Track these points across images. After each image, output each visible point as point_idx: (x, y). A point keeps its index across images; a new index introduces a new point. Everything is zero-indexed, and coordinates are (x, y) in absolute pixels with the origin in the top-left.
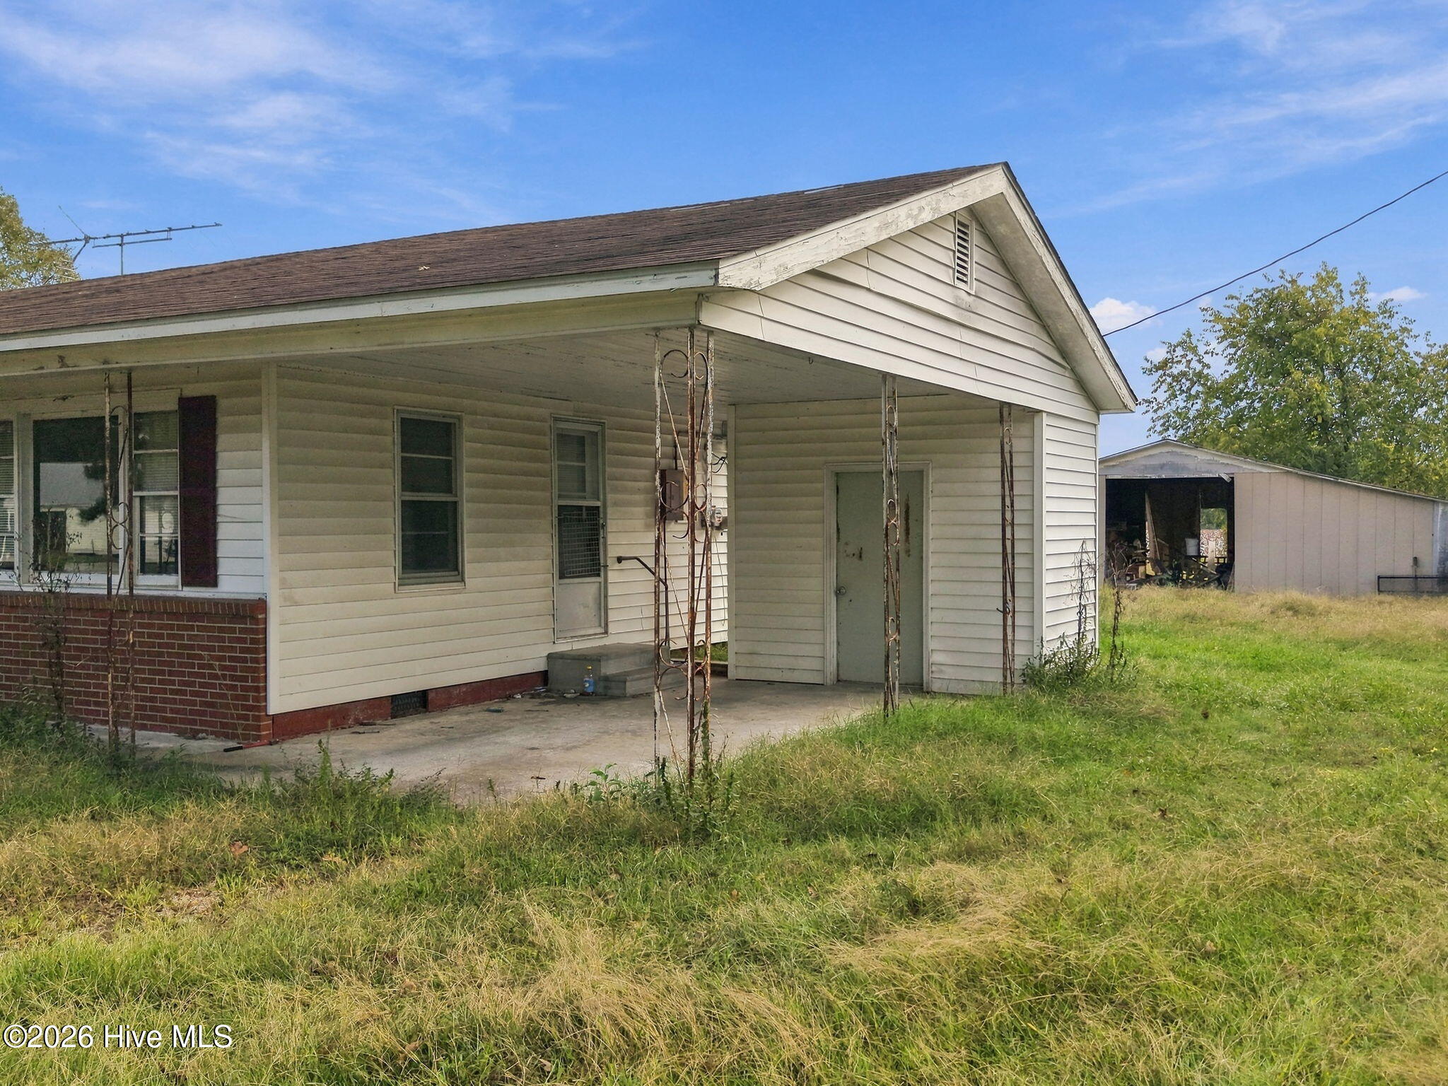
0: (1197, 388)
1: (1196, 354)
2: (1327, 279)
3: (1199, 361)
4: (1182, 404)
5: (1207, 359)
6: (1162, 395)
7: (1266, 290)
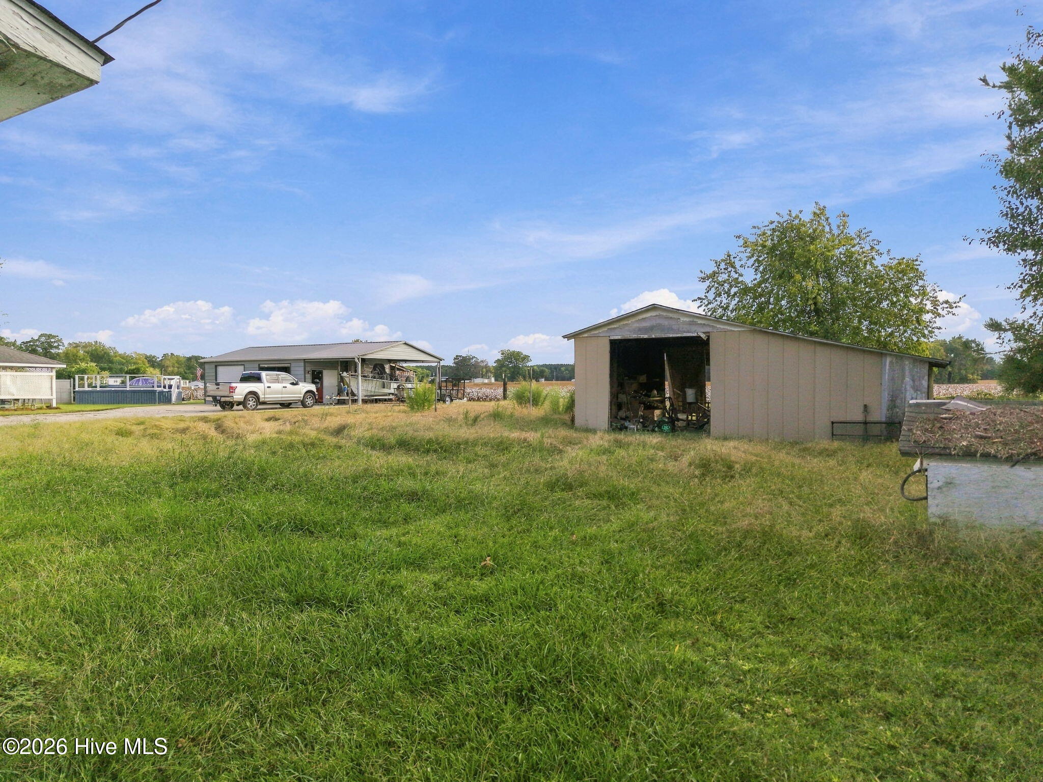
0: (734, 290)
1: (735, 268)
2: (820, 214)
3: (736, 273)
4: (725, 301)
5: (741, 270)
6: (711, 296)
7: (779, 222)
